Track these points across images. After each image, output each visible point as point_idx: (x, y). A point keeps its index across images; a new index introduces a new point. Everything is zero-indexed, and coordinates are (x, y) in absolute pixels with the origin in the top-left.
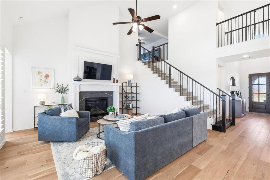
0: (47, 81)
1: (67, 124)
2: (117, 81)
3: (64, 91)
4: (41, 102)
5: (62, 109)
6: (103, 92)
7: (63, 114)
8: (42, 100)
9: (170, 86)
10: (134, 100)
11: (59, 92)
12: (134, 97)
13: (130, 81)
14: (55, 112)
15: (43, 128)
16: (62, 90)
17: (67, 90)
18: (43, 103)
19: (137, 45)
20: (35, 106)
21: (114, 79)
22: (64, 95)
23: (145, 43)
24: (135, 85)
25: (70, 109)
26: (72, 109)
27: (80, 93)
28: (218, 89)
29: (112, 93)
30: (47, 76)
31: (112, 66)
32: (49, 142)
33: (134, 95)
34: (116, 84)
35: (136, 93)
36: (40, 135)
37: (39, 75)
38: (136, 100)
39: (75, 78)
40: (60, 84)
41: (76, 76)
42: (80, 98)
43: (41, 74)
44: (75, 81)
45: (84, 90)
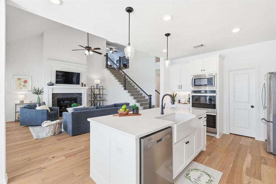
0: (25, 85)
1: (41, 114)
2: (85, 85)
3: (40, 93)
4: (20, 101)
5: (37, 105)
6: (72, 94)
7: (38, 108)
8: (22, 100)
9: (125, 89)
10: (101, 100)
11: (35, 94)
12: (101, 97)
13: (97, 85)
14: (32, 107)
15: (24, 117)
16: (38, 92)
17: (43, 92)
18: (23, 101)
19: (105, 56)
20: (16, 104)
21: (82, 84)
22: (40, 96)
23: (117, 51)
24: (101, 88)
25: (43, 105)
26: (45, 105)
27: (53, 94)
28: (157, 91)
29: (81, 94)
30: (25, 82)
31: (80, 73)
32: (28, 126)
33: (101, 96)
34: (84, 87)
35: (103, 95)
36: (21, 121)
37: (19, 81)
38: (103, 100)
39: (48, 83)
40: (37, 88)
41: (49, 82)
42: (53, 98)
43: (20, 80)
44: (48, 85)
45: (56, 92)
